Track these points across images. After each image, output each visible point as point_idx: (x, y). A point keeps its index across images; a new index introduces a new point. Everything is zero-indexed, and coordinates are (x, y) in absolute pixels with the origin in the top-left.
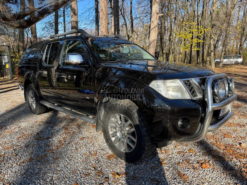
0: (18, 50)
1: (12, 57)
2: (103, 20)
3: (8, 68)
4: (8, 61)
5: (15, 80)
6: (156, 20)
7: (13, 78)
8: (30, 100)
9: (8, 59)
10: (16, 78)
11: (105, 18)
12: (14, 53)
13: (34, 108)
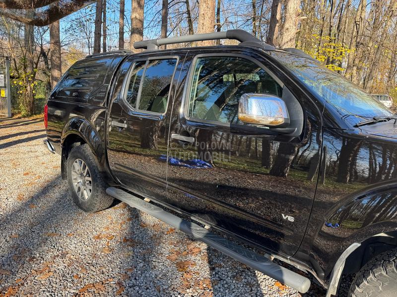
0: (24, 65)
1: (12, 78)
2: (207, 18)
3: (4, 96)
4: (5, 84)
5: (16, 119)
6: (294, 27)
7: (13, 115)
8: (75, 179)
9: (5, 81)
10: (17, 116)
11: (209, 15)
12: (16, 70)
13: (83, 198)
